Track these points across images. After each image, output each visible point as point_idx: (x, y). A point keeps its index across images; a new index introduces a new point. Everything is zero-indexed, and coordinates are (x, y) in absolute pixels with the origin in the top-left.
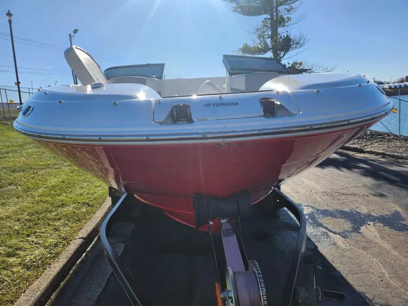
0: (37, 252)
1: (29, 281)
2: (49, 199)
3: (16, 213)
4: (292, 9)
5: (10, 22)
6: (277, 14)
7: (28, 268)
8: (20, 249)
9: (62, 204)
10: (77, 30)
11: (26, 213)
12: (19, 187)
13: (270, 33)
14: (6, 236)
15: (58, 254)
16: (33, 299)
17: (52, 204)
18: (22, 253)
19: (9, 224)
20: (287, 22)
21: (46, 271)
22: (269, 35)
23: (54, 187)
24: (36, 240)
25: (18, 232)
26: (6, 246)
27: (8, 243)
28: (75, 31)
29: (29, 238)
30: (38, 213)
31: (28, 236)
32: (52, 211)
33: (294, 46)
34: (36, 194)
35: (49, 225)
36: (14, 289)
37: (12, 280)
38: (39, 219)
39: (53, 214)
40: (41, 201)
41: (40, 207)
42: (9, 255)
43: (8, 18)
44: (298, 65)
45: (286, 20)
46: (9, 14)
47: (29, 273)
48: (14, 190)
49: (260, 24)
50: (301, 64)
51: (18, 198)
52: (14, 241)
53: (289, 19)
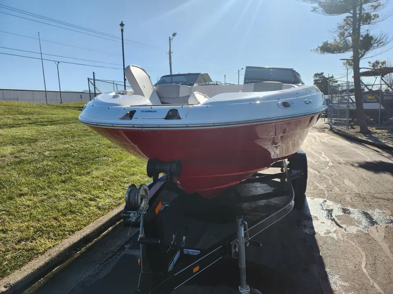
0: (107, 201)
1: (97, 216)
2: (126, 169)
3: (102, 175)
4: (379, 5)
5: (122, 30)
6: (361, 12)
7: (99, 209)
8: (98, 197)
9: (133, 174)
10: (176, 34)
11: (109, 176)
12: (110, 159)
13: (351, 32)
14: (93, 189)
15: (120, 204)
16: (97, 226)
17: (127, 173)
18: (98, 200)
19: (96, 181)
20: (373, 19)
21: (109, 213)
22: (350, 33)
23: (132, 161)
24: (109, 194)
25: (100, 187)
26: (91, 194)
27: (93, 192)
28: (174, 35)
29: (106, 192)
30: (116, 177)
31: (106, 190)
32: (126, 177)
33: (375, 45)
34: (119, 164)
35: (120, 185)
36: (88, 219)
37: (88, 214)
38: (115, 181)
39: (126, 179)
40: (121, 170)
41: (119, 173)
42: (91, 200)
43: (121, 28)
44: (380, 65)
45: (373, 17)
46: (122, 25)
47: (99, 212)
48: (106, 160)
49: (342, 23)
50: (383, 63)
51: (107, 165)
52: (96, 192)
53: (376, 16)
